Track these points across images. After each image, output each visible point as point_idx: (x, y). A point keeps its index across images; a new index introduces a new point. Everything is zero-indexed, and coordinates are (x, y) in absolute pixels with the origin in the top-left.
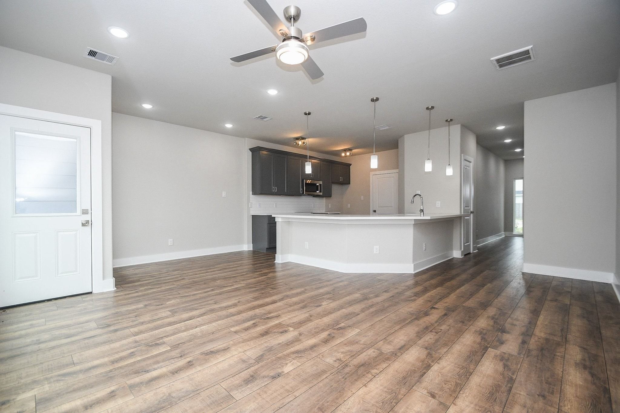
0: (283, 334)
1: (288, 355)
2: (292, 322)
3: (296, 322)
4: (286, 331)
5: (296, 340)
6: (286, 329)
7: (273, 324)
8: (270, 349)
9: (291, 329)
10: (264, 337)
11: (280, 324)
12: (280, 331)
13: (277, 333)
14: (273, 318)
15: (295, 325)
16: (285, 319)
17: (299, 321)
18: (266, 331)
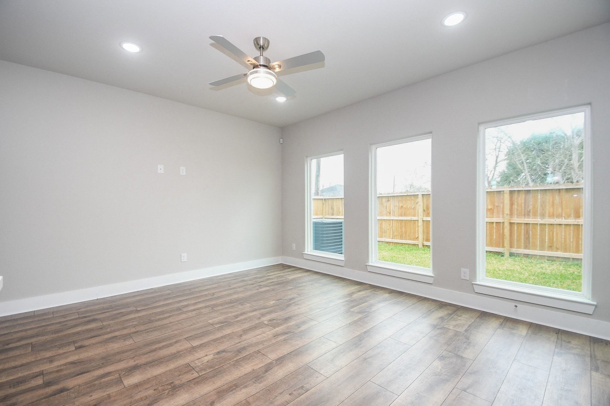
0: (274, 318)
1: (271, 307)
2: (263, 329)
3: (258, 329)
4: (270, 320)
5: (263, 315)
6: (270, 322)
7: (281, 327)
8: (282, 309)
9: (266, 322)
10: (288, 316)
11: (274, 328)
12: (275, 321)
13: (278, 319)
14: (282, 334)
15: (261, 326)
16: (269, 332)
17: (256, 330)
18: (287, 321)
